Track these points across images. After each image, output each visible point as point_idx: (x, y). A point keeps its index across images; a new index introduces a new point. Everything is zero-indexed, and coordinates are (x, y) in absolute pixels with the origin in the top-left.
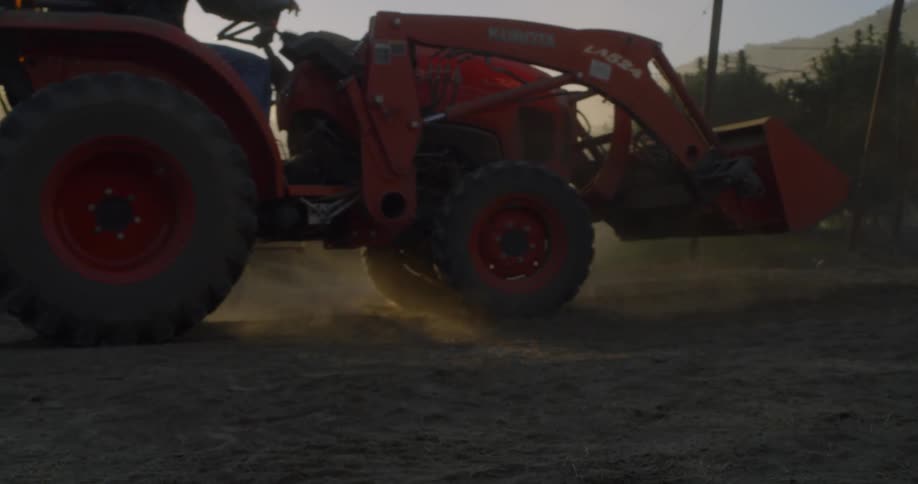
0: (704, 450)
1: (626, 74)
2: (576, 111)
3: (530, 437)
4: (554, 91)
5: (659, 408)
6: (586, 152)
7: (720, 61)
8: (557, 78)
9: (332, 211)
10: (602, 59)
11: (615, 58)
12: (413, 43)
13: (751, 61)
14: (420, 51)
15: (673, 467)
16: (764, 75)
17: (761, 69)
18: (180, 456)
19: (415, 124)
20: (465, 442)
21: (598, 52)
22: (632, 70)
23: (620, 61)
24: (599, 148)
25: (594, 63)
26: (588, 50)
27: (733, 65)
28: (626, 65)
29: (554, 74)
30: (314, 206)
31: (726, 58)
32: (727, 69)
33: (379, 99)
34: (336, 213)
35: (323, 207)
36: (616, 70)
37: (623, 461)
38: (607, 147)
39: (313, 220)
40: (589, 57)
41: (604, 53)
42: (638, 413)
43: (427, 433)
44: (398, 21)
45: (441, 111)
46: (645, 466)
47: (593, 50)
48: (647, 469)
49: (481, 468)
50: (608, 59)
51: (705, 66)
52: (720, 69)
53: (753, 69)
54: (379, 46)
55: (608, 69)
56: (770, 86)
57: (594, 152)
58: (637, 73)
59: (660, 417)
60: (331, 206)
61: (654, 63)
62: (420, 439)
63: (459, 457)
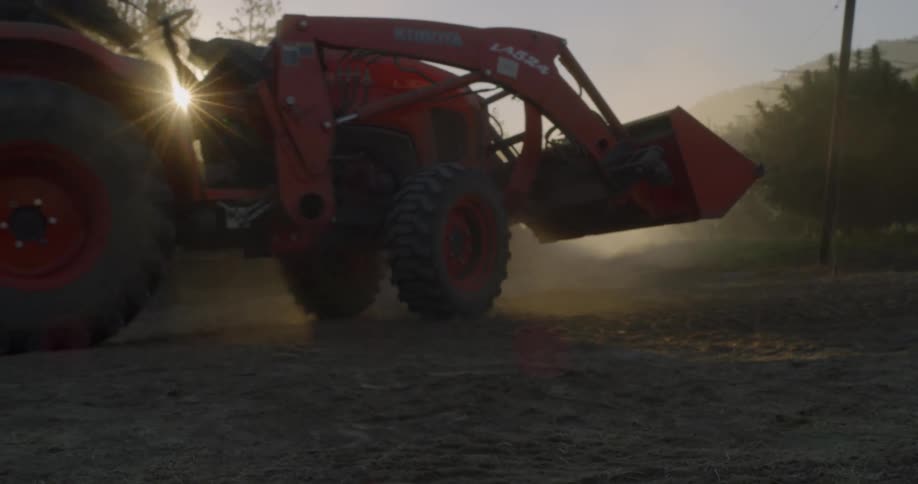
0: (854, 458)
1: (535, 71)
2: (487, 115)
3: (667, 441)
4: (463, 90)
5: (802, 413)
6: (499, 154)
7: (853, 58)
8: (465, 77)
9: (251, 213)
10: (510, 57)
11: (522, 55)
12: (320, 45)
13: (885, 57)
14: (329, 53)
15: (822, 475)
16: (899, 71)
17: (896, 65)
18: (312, 453)
19: (328, 124)
20: (600, 444)
21: (503, 50)
22: (540, 67)
23: (527, 58)
24: (511, 148)
25: (502, 61)
26: (495, 48)
27: (864, 61)
28: (533, 62)
29: (460, 72)
30: (233, 209)
31: (859, 53)
32: (859, 65)
33: (291, 100)
34: (254, 216)
35: (242, 210)
36: (523, 67)
37: (766, 467)
38: (519, 147)
39: (232, 224)
40: (496, 55)
41: (510, 50)
42: (780, 418)
43: (561, 434)
44: (304, 23)
45: (355, 112)
46: (791, 473)
47: (500, 47)
48: (795, 476)
49: (618, 471)
50: (515, 56)
51: (837, 63)
52: (852, 65)
53: (887, 65)
54: (287, 48)
55: (516, 66)
56: (905, 81)
57: (508, 154)
58: (544, 70)
59: (803, 422)
60: (250, 209)
61: (560, 60)
62: (556, 440)
63: (596, 459)
